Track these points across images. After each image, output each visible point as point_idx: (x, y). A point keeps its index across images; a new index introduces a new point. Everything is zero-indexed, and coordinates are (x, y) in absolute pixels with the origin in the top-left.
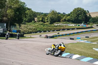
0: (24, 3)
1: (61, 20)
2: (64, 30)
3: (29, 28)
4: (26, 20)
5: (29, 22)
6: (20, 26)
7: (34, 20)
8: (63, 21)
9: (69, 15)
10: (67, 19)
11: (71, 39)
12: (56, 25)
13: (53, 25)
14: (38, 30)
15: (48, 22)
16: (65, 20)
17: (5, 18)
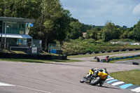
0: (68, 12)
1: (121, 37)
2: (124, 50)
3: (74, 46)
4: (71, 35)
5: (74, 39)
6: (61, 44)
7: (81, 35)
8: (123, 38)
9: (132, 29)
10: (128, 35)
11: (134, 64)
12: (113, 43)
13: (108, 43)
14: (87, 50)
15: (101, 38)
16: (126, 37)
17: (40, 33)
